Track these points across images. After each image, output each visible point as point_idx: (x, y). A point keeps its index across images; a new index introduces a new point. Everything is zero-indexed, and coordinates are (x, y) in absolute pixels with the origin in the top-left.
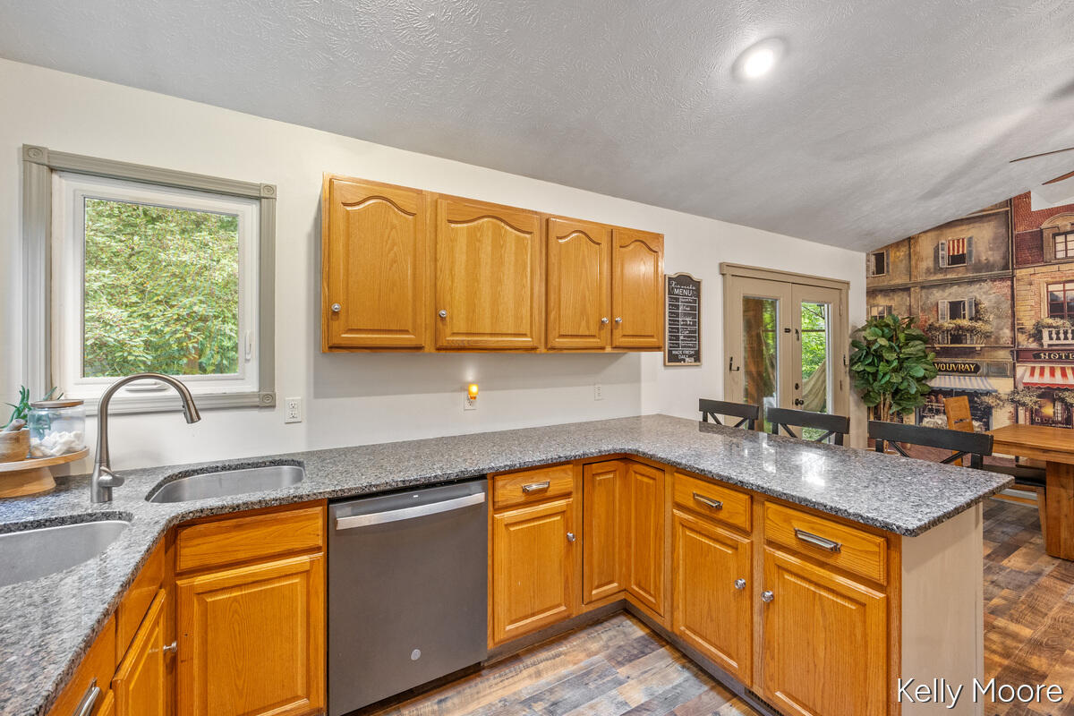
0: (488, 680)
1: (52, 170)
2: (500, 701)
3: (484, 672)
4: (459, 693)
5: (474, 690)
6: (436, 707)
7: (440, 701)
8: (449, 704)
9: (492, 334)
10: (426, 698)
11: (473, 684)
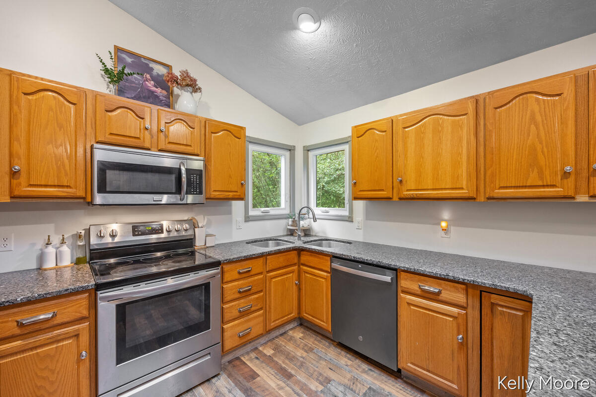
0: (396, 383)
1: (308, 151)
2: (388, 392)
3: (399, 380)
4: (380, 374)
5: (386, 380)
6: (367, 369)
7: (371, 370)
8: (372, 373)
9: (433, 189)
10: (368, 364)
11: (389, 378)
